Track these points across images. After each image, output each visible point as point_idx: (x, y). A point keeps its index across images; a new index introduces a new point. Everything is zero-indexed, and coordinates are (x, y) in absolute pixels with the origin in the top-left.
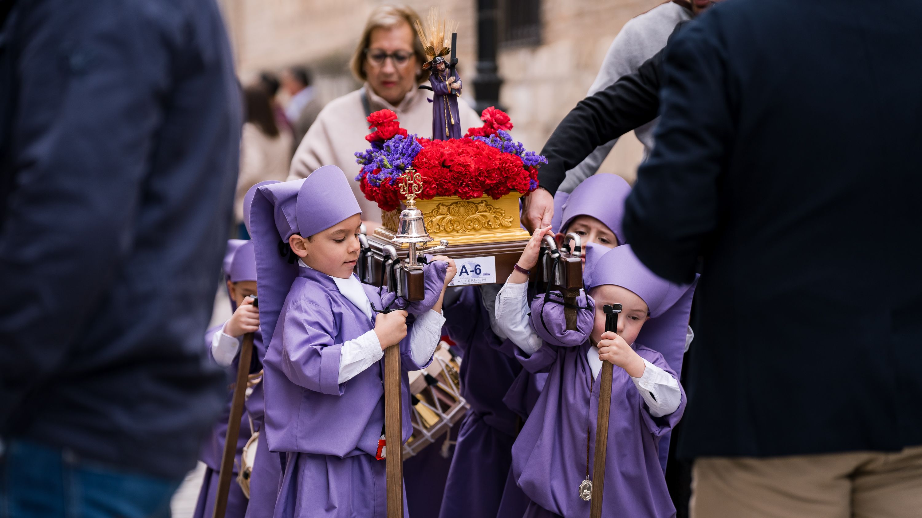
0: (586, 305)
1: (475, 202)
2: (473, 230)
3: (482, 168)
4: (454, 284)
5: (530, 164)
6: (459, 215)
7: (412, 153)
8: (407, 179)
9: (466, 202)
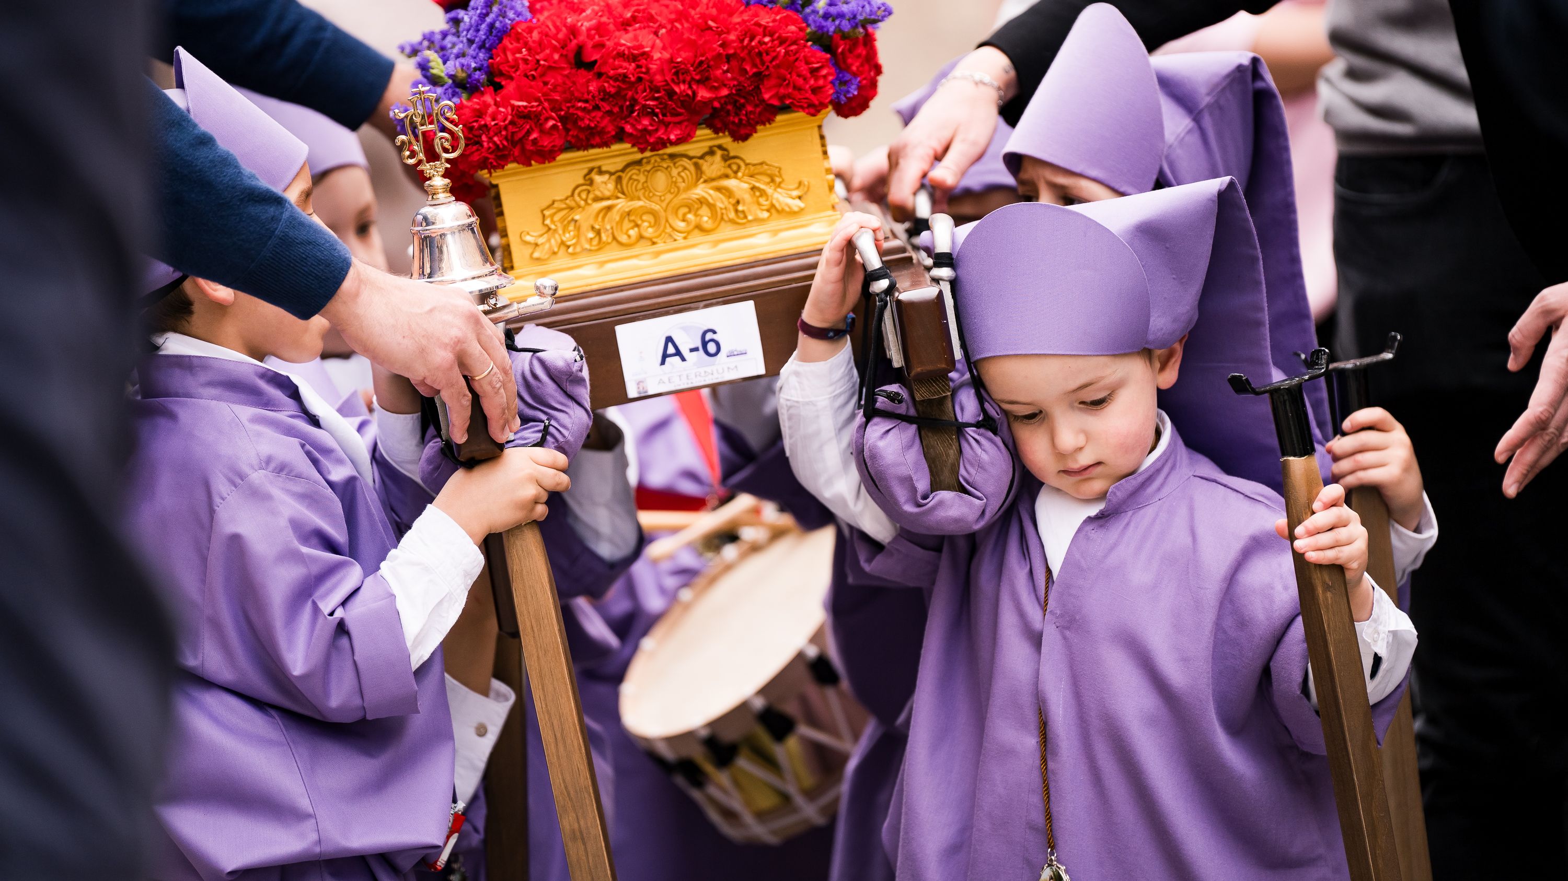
0: (980, 415)
1: (691, 154)
2: (696, 231)
3: (679, 60)
4: (646, 392)
5: (832, 29)
6: (651, 194)
7: (488, 37)
8: (418, 120)
9: (666, 157)
